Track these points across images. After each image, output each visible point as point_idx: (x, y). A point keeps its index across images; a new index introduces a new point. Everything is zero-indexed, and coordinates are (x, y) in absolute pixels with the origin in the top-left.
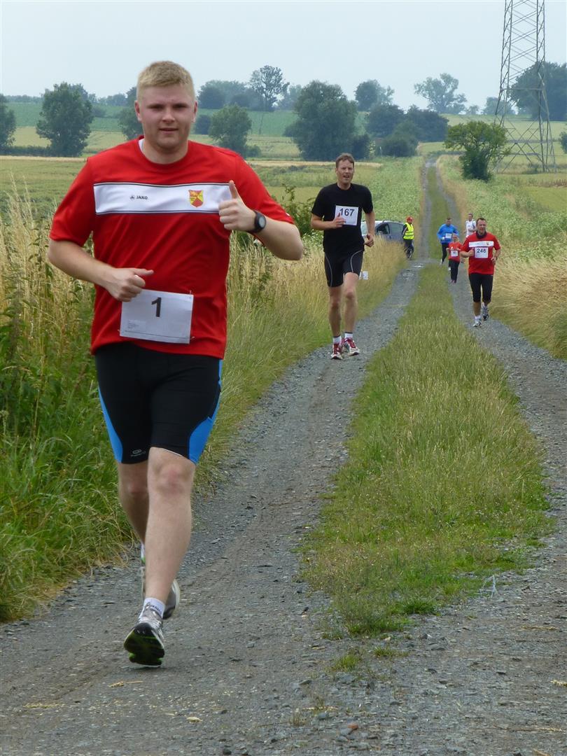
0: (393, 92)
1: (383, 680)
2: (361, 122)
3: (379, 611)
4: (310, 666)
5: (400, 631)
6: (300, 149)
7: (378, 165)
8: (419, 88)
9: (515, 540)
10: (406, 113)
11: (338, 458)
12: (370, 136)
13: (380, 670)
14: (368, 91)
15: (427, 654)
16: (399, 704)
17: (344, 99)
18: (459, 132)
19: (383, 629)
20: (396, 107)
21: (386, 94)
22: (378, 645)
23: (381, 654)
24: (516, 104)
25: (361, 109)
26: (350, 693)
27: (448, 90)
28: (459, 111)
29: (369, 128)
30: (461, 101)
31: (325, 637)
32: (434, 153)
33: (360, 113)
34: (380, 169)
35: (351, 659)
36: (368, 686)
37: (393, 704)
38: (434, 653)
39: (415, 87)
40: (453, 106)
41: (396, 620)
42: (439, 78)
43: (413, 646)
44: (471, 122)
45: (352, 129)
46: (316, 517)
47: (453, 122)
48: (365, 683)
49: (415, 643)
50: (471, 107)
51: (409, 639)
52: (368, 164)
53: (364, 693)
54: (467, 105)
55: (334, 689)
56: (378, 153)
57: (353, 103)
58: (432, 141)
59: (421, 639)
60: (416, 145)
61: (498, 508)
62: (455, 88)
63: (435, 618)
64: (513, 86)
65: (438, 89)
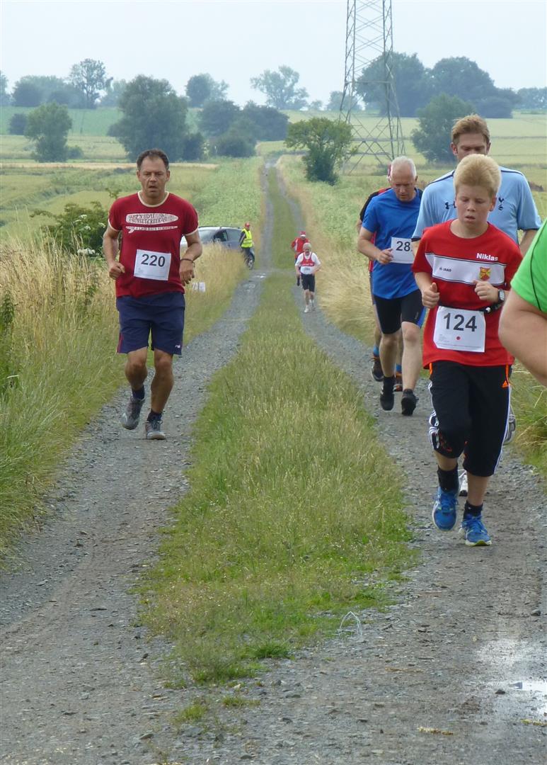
0: (227, 86)
1: (233, 731)
2: (193, 119)
3: (226, 657)
4: (151, 718)
5: (251, 677)
6: (127, 150)
7: (213, 166)
8: (256, 83)
9: (376, 575)
10: (242, 109)
11: (178, 488)
12: (203, 134)
13: (229, 721)
14: (199, 86)
15: (281, 701)
16: (250, 758)
17: (173, 95)
18: (300, 130)
19: (232, 676)
20: (230, 103)
21: (220, 88)
22: (227, 694)
23: (231, 704)
24: (362, 98)
25: (193, 105)
26: (197, 747)
27: (288, 84)
28: (301, 108)
29: (202, 126)
30: (302, 96)
31: (166, 687)
32: (273, 152)
33: (190, 109)
34: (216, 170)
35: (197, 709)
36: (217, 739)
37: (244, 757)
38: (289, 700)
39: (252, 80)
40: (293, 101)
41: (246, 666)
42: (278, 71)
43: (265, 693)
44: (314, 119)
45: (183, 127)
46: (154, 554)
47: (294, 119)
48: (213, 735)
49: (267, 690)
50: (313, 102)
51: (261, 686)
52: (201, 165)
53: (212, 746)
54: (309, 100)
55: (179, 743)
56: (213, 154)
57: (183, 99)
58: (270, 140)
59: (274, 685)
60: (254, 144)
61: (356, 540)
62: (295, 81)
63: (289, 662)
64: (358, 79)
65: (276, 83)
